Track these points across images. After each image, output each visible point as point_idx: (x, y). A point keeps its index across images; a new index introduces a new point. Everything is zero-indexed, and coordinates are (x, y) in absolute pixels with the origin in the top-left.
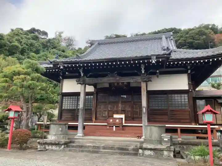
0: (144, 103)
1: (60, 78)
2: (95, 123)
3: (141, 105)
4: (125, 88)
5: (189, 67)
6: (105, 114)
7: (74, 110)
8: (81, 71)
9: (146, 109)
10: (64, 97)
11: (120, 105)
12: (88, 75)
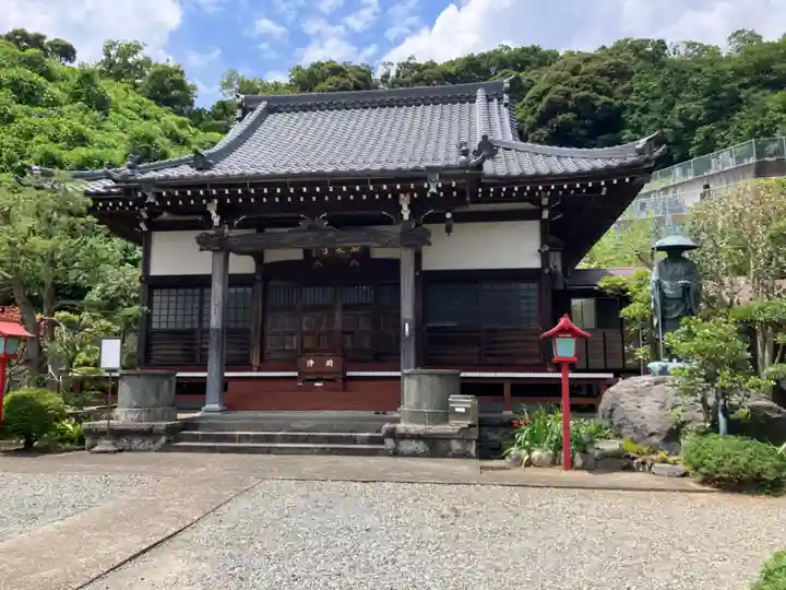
0: (407, 309)
1: (140, 228)
2: (259, 370)
3: (399, 314)
4: (354, 262)
5: (545, 201)
6: (291, 344)
7: (191, 332)
8: (212, 209)
9: (413, 326)
10: (156, 292)
11: (338, 315)
12: (236, 222)
